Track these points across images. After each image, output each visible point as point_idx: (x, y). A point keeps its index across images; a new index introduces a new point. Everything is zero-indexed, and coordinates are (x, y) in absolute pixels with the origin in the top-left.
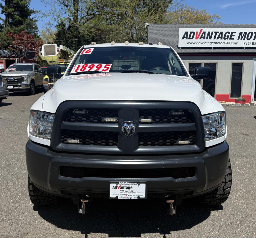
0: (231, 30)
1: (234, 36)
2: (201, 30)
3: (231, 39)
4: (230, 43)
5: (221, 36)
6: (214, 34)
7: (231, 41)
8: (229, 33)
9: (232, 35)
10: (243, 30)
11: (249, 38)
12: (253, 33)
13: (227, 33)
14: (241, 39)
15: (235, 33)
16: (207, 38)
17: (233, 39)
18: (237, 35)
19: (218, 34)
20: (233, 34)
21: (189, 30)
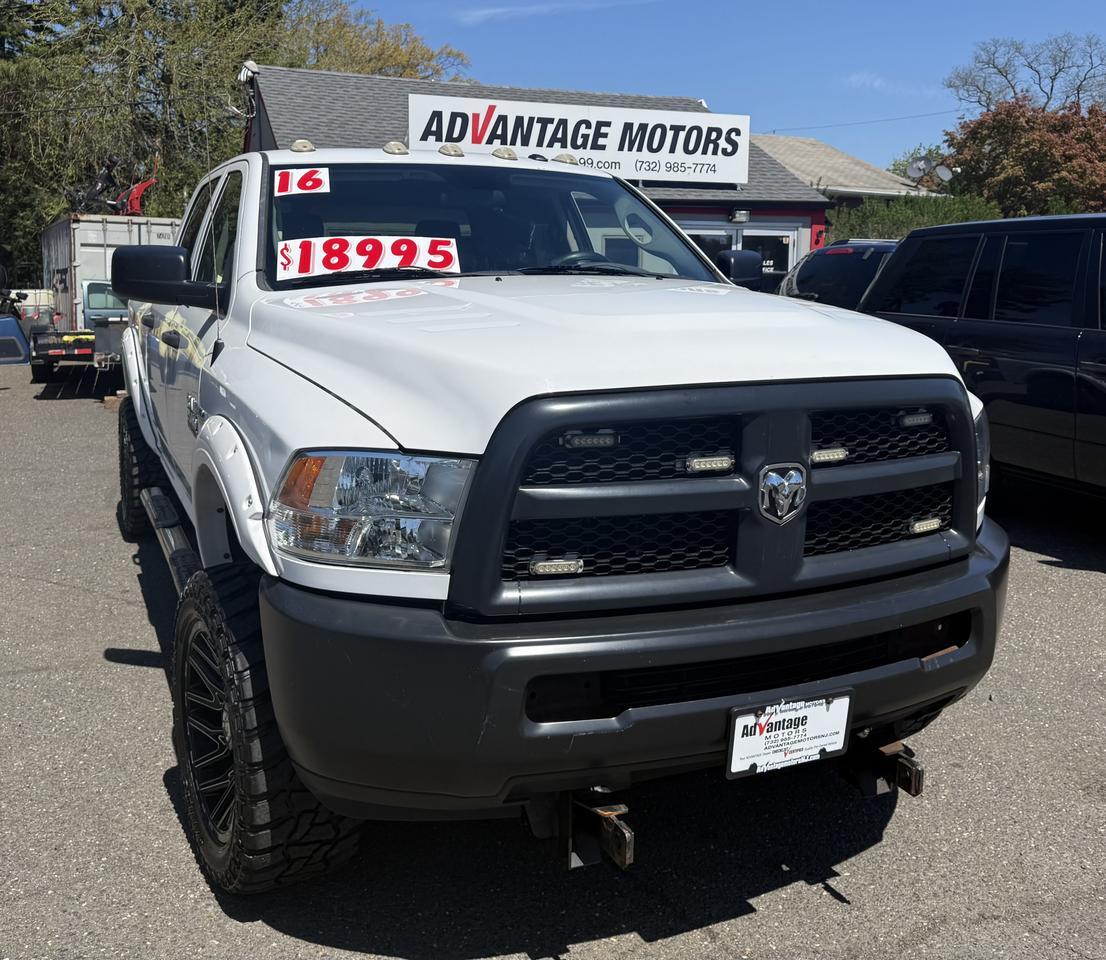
0: (595, 114)
1: (605, 135)
2: (491, 109)
3: (595, 146)
4: (595, 165)
5: (562, 135)
6: (537, 127)
7: (596, 155)
8: (589, 126)
9: (598, 134)
10: (637, 116)
11: (655, 146)
12: (668, 128)
13: (583, 126)
14: (630, 149)
15: (608, 124)
16: (513, 143)
17: (603, 147)
18: (614, 134)
19: (551, 128)
20: (604, 130)
21: (448, 105)
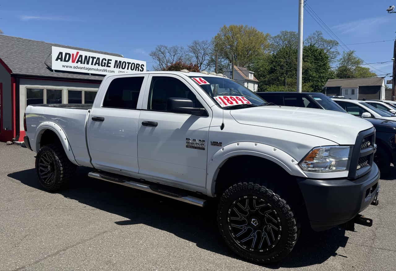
0: (108, 57)
1: (110, 63)
2: (78, 53)
3: (108, 66)
4: (108, 71)
5: (98, 62)
6: (91, 59)
7: (108, 69)
8: (106, 60)
9: (108, 63)
10: (119, 59)
11: (123, 67)
12: (127, 63)
13: (104, 60)
14: (117, 68)
15: (111, 60)
16: (84, 63)
17: (110, 67)
18: (113, 63)
19: (95, 60)
20: (110, 62)
21: (64, 51)
